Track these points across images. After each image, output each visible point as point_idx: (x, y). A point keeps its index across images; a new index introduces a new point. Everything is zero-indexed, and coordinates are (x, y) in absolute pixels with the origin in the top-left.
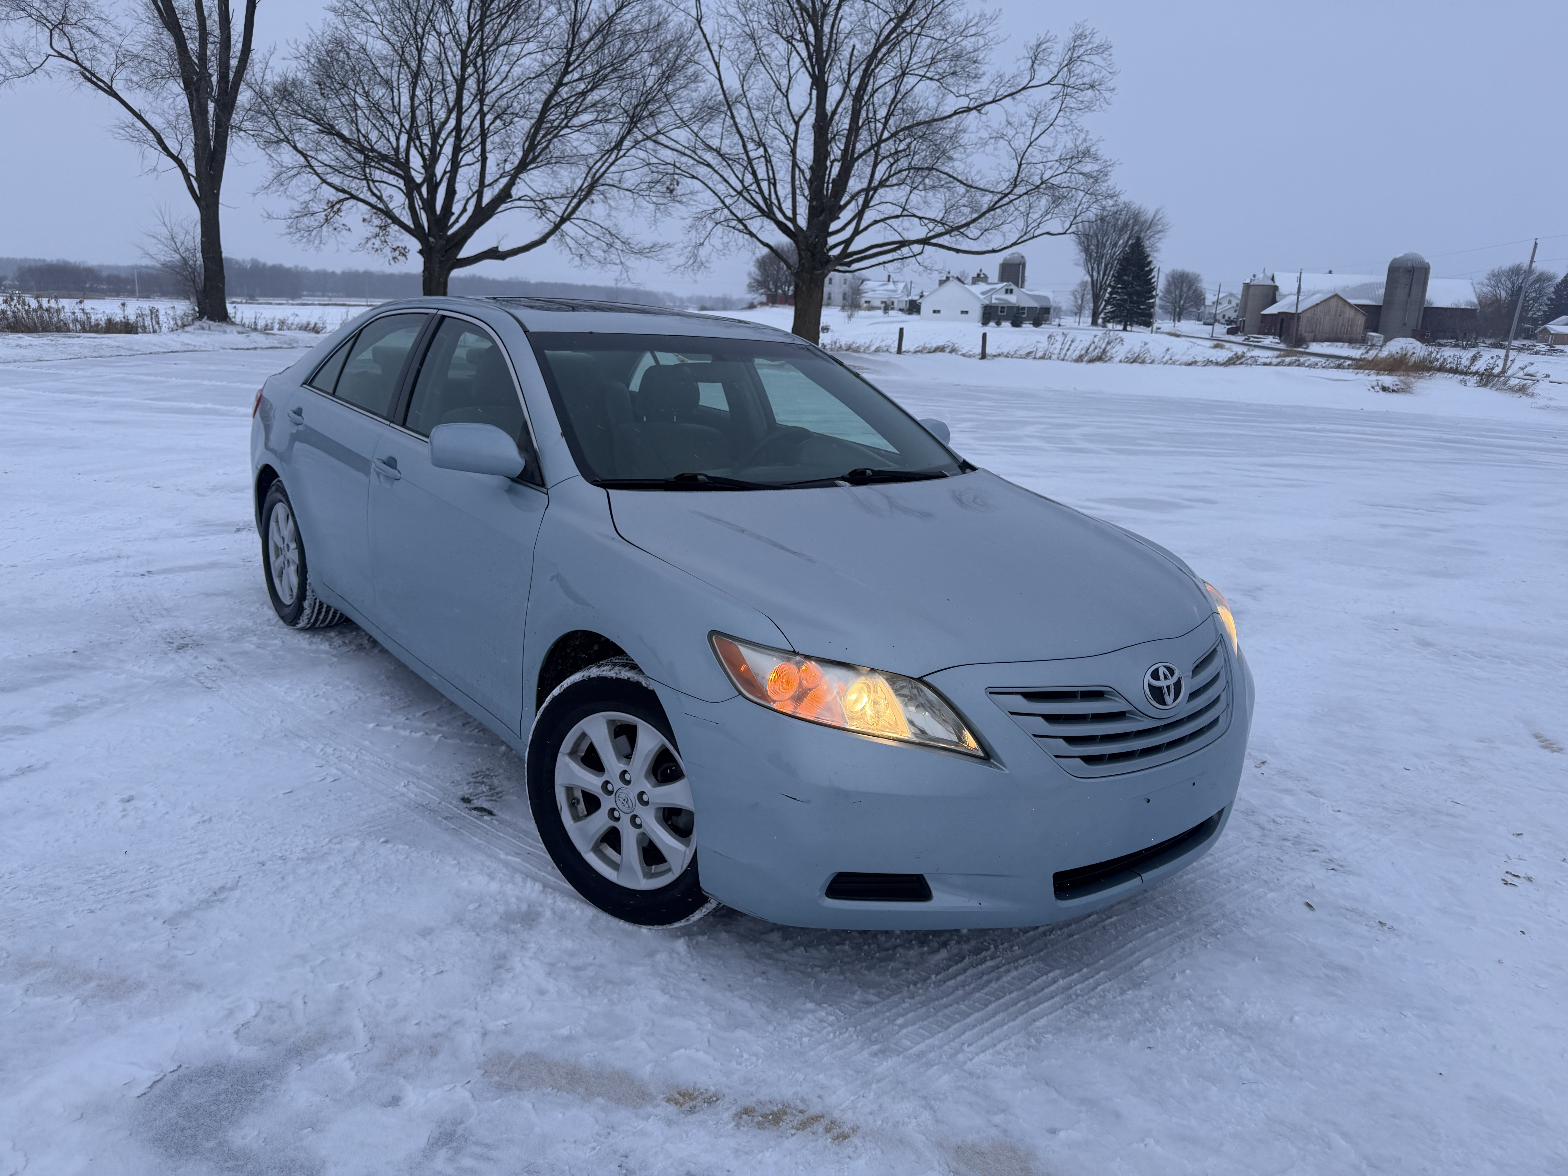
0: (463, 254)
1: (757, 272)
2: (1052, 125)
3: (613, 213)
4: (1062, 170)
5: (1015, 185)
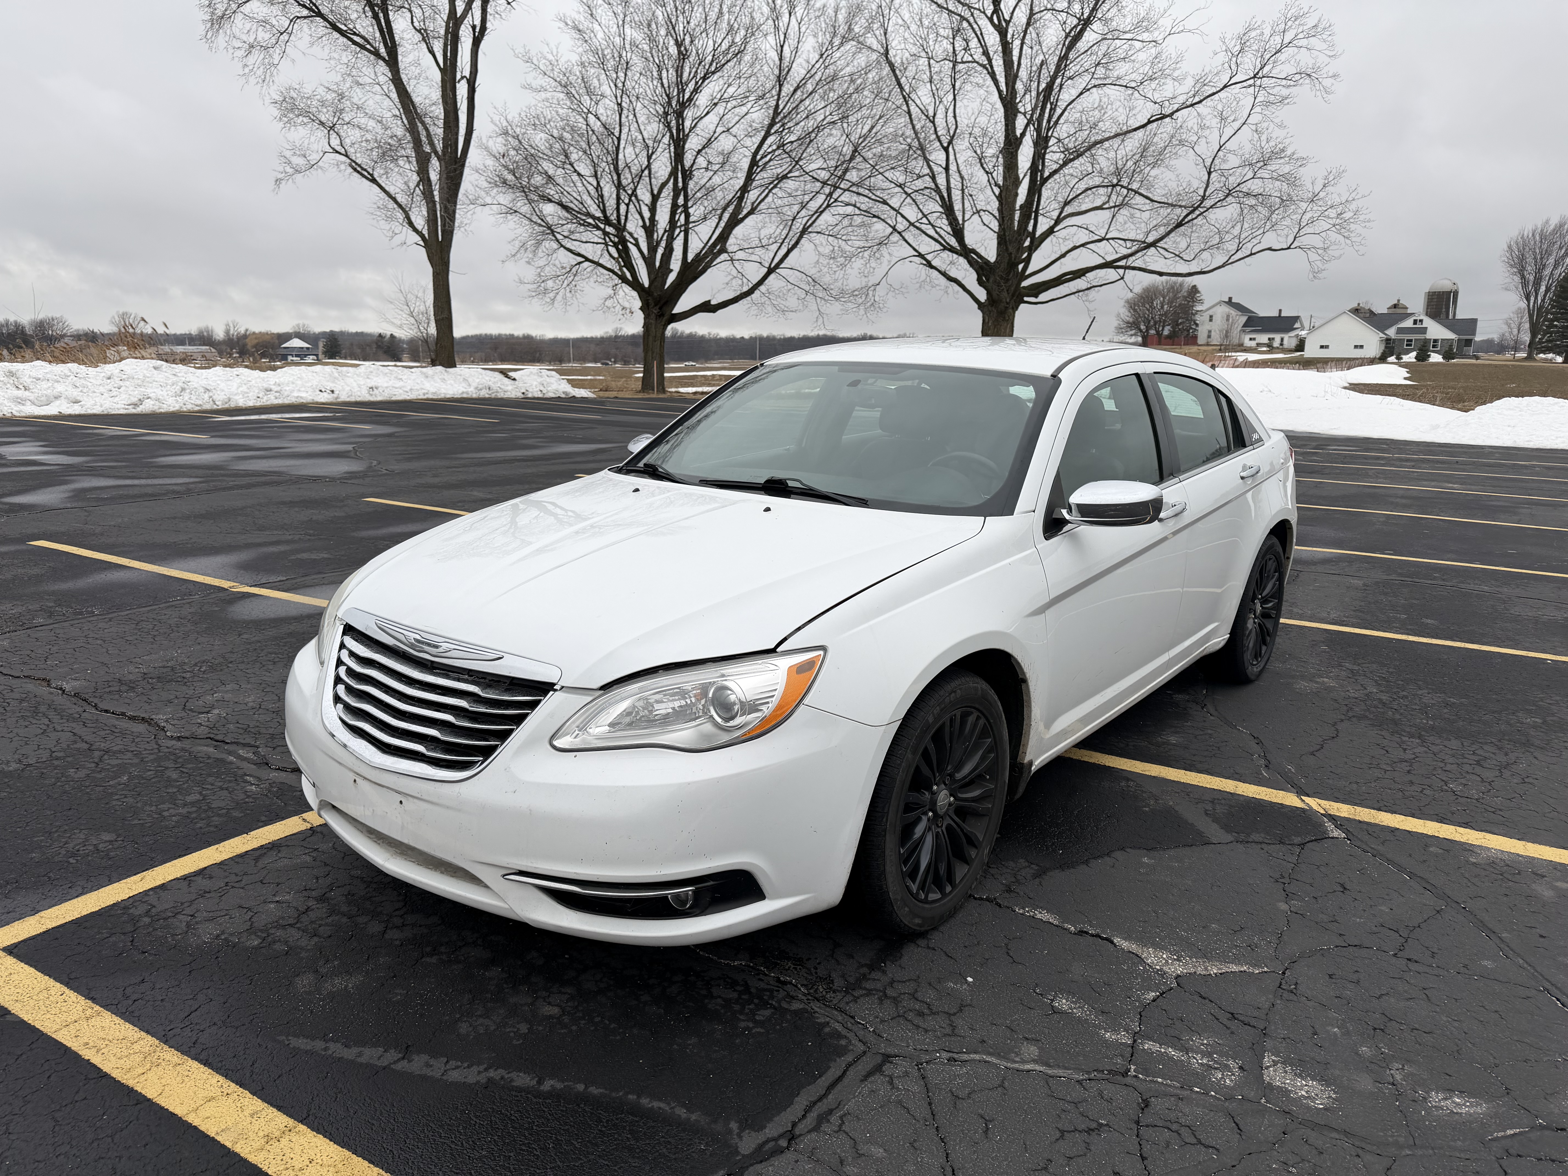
0: (678, 309)
1: (1127, 313)
4: (1250, 175)
5: (1204, 198)
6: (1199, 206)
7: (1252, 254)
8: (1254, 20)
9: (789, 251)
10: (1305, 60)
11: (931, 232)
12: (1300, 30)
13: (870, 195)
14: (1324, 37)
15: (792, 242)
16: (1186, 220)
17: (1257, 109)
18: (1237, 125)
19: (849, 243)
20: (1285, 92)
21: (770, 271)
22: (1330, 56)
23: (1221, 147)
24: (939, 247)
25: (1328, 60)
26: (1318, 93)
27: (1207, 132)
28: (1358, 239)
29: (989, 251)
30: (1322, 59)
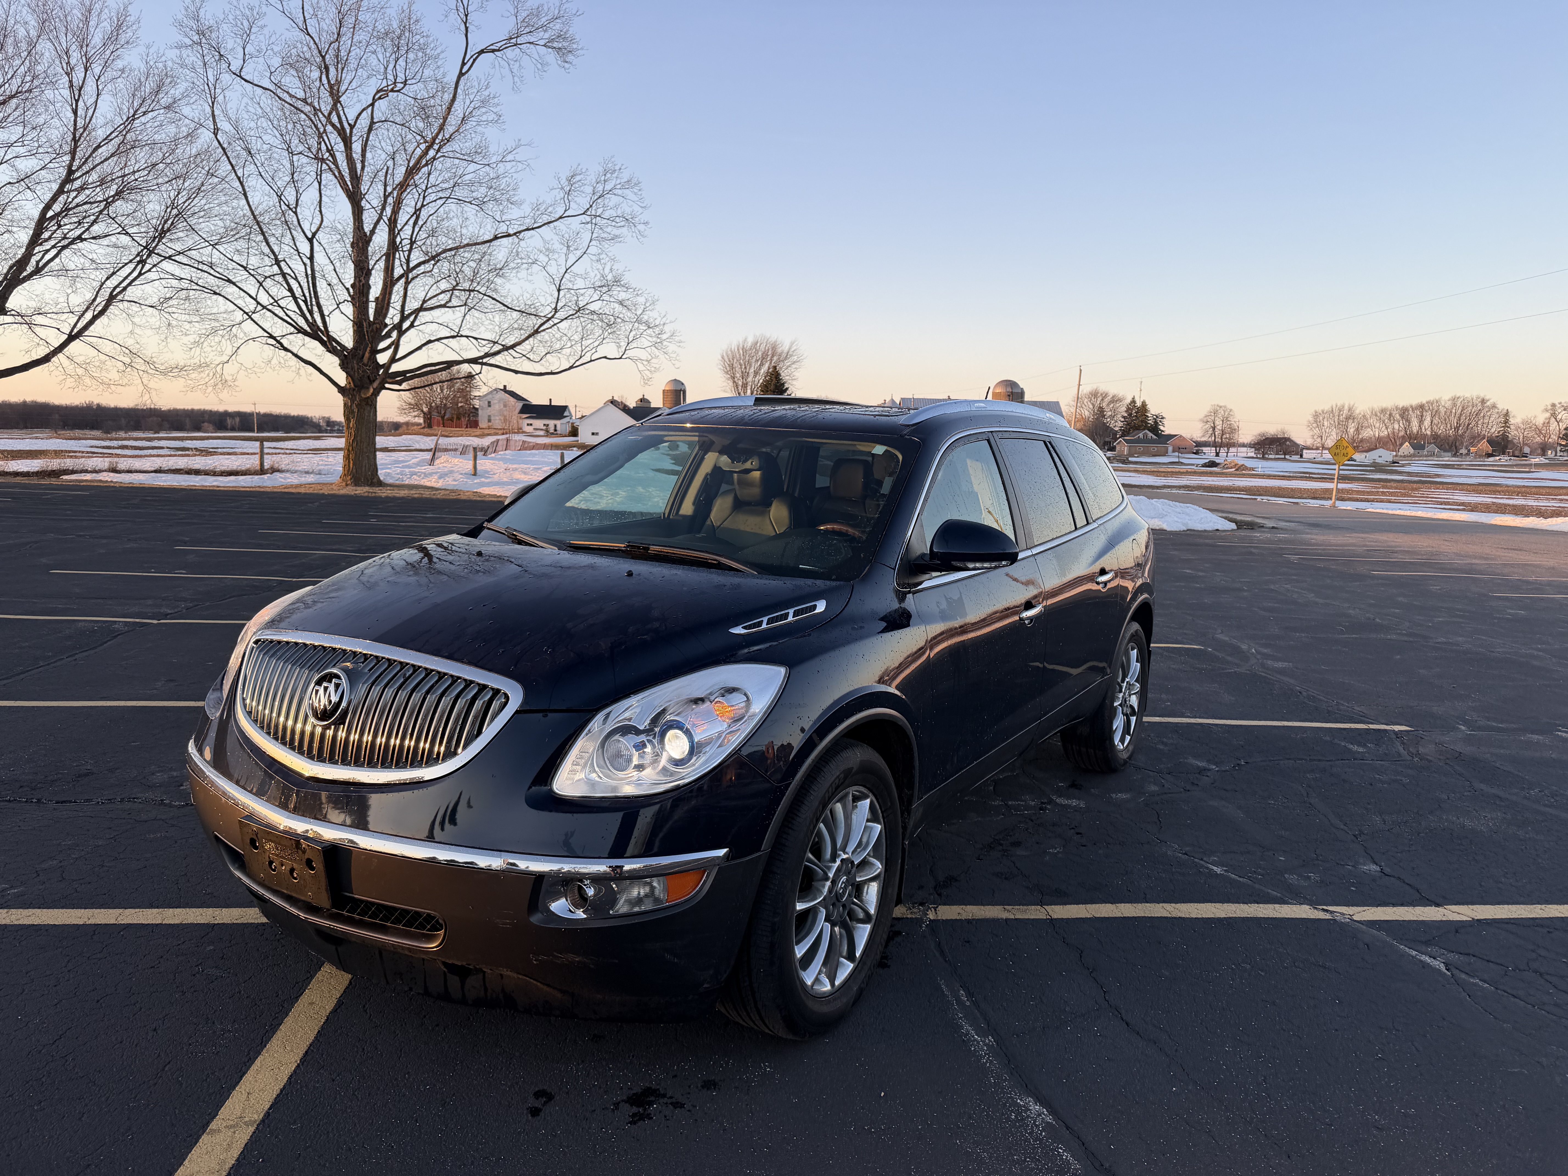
1: (409, 396)
2: (584, 253)
3: (137, 331)
4: (596, 297)
5: (556, 310)
6: (553, 317)
7: (591, 361)
8: (580, 167)
9: (95, 318)
10: (626, 209)
11: (282, 314)
12: (618, 182)
13: (212, 272)
14: (636, 191)
15: (100, 308)
16: (542, 328)
17: (593, 243)
18: (579, 253)
19: (175, 316)
20: (616, 232)
21: (71, 338)
22: (641, 207)
23: (567, 270)
24: (292, 329)
25: (641, 210)
26: (634, 234)
27: (556, 256)
28: (674, 355)
29: (347, 338)
30: (636, 208)
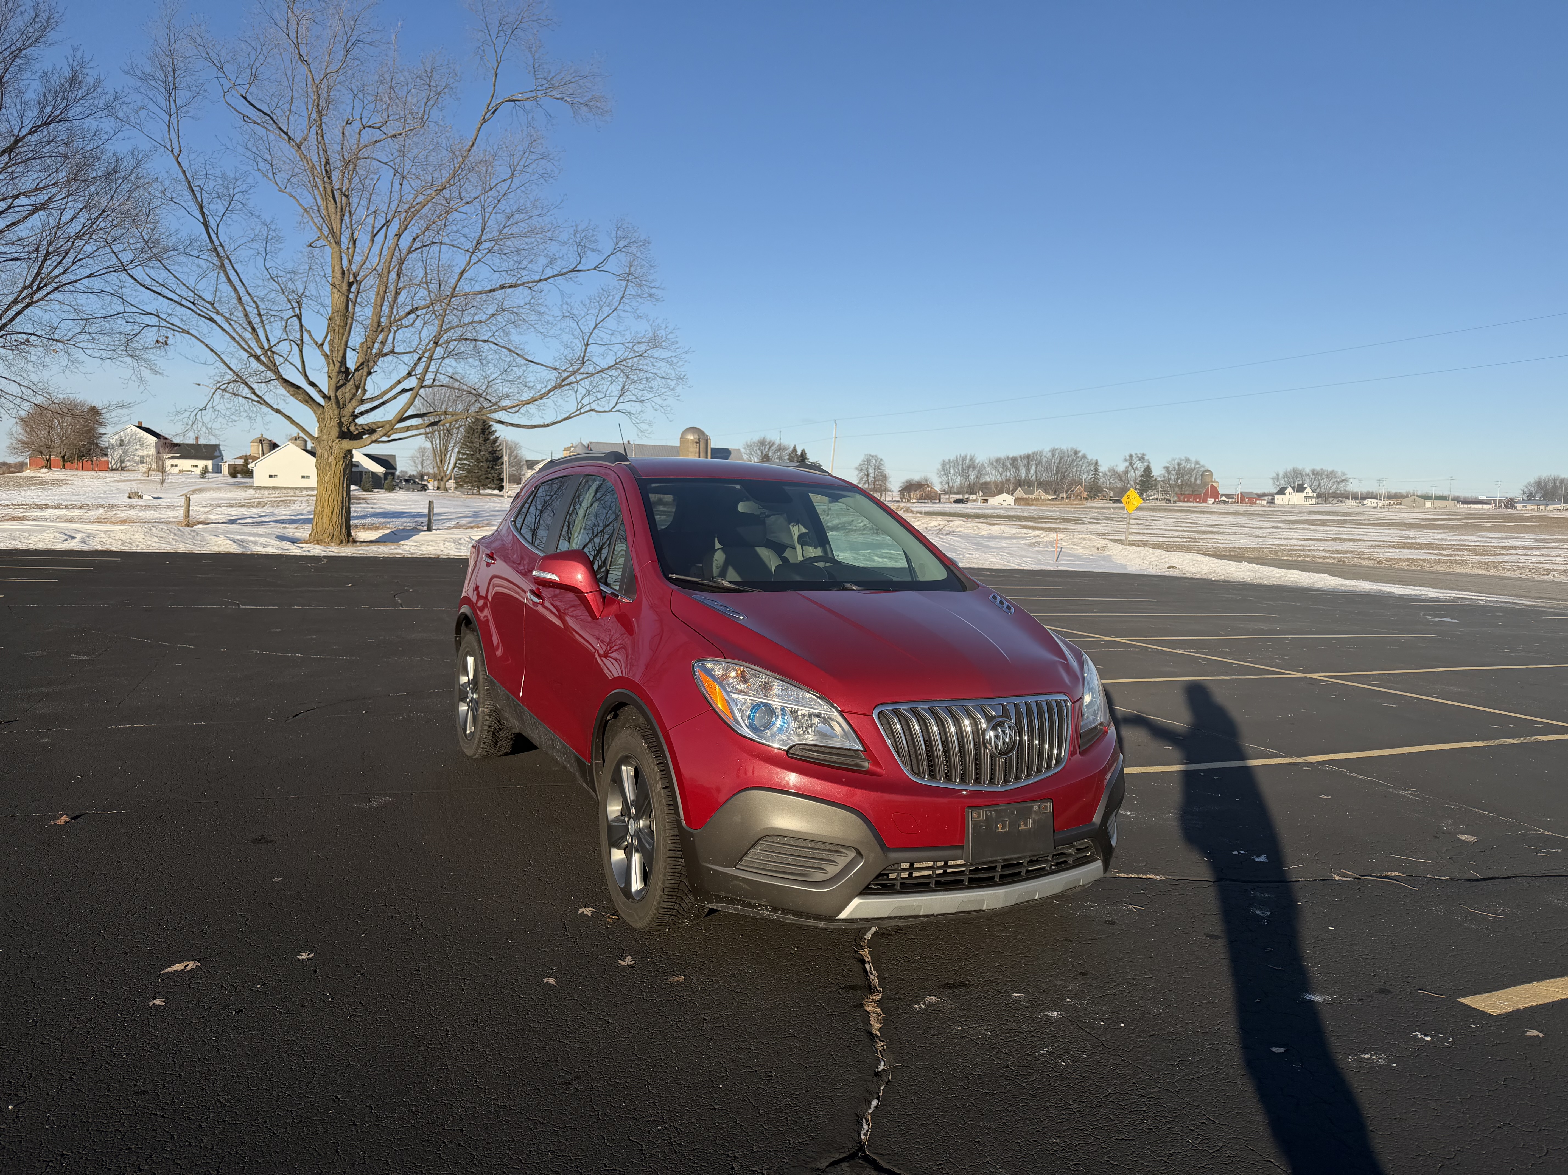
2: (616, 309)
